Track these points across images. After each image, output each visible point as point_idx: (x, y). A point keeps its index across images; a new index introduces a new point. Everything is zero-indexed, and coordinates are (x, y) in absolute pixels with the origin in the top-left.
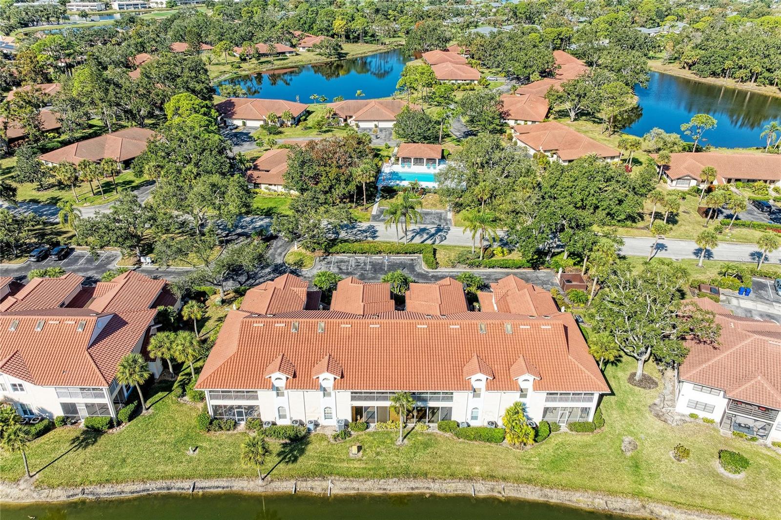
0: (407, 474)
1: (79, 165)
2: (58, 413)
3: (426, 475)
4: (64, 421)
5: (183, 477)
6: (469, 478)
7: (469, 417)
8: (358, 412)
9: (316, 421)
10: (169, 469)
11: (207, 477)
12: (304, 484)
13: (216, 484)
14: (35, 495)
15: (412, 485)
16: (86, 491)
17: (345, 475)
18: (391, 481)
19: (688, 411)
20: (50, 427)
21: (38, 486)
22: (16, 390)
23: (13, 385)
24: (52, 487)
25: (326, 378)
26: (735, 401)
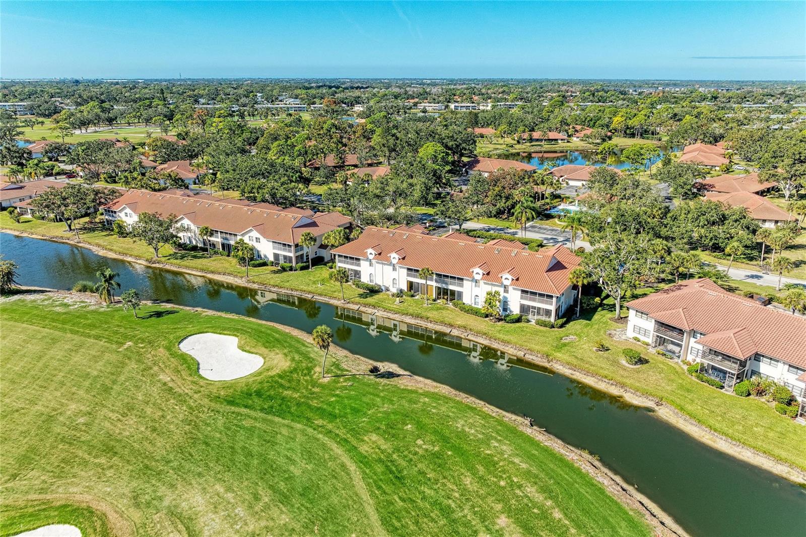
0: (418, 316)
2: (271, 258)
4: (272, 264)
5: (310, 292)
6: (451, 326)
7: (473, 302)
8: (411, 285)
9: (387, 288)
10: (305, 288)
11: (320, 295)
12: (364, 309)
13: (323, 299)
14: (246, 284)
17: (385, 310)
18: (408, 317)
19: (634, 336)
20: (264, 264)
21: (249, 281)
22: (257, 241)
23: (257, 238)
24: (254, 282)
25: (394, 257)
26: (661, 325)
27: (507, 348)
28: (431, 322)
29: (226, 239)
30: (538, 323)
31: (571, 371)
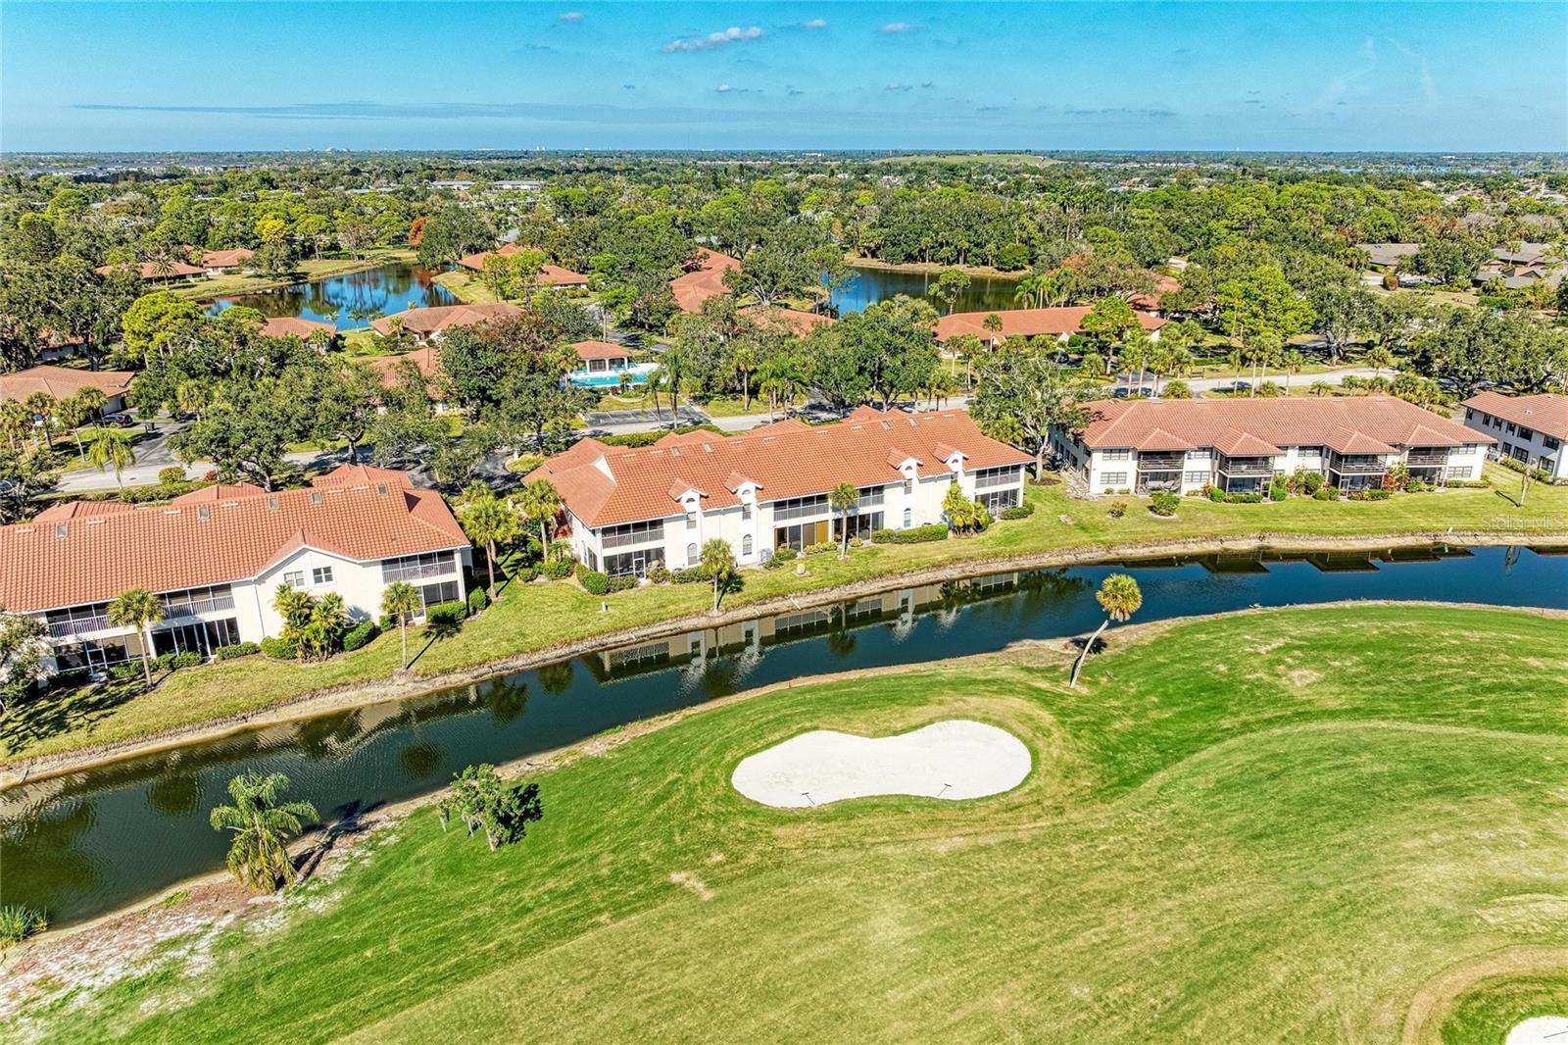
0: (870, 578)
1: (31, 402)
3: (891, 572)
6: (939, 566)
7: (902, 522)
8: (781, 535)
10: (590, 628)
12: (764, 607)
13: (659, 629)
14: (425, 685)
15: (881, 584)
16: (494, 668)
17: (805, 591)
18: (857, 585)
19: (1102, 489)
20: (374, 634)
22: (318, 580)
23: (317, 572)
24: (444, 672)
25: (747, 492)
26: (1146, 455)
27: (1043, 560)
28: (902, 575)
29: (183, 612)
30: (1006, 517)
31: (1146, 549)
